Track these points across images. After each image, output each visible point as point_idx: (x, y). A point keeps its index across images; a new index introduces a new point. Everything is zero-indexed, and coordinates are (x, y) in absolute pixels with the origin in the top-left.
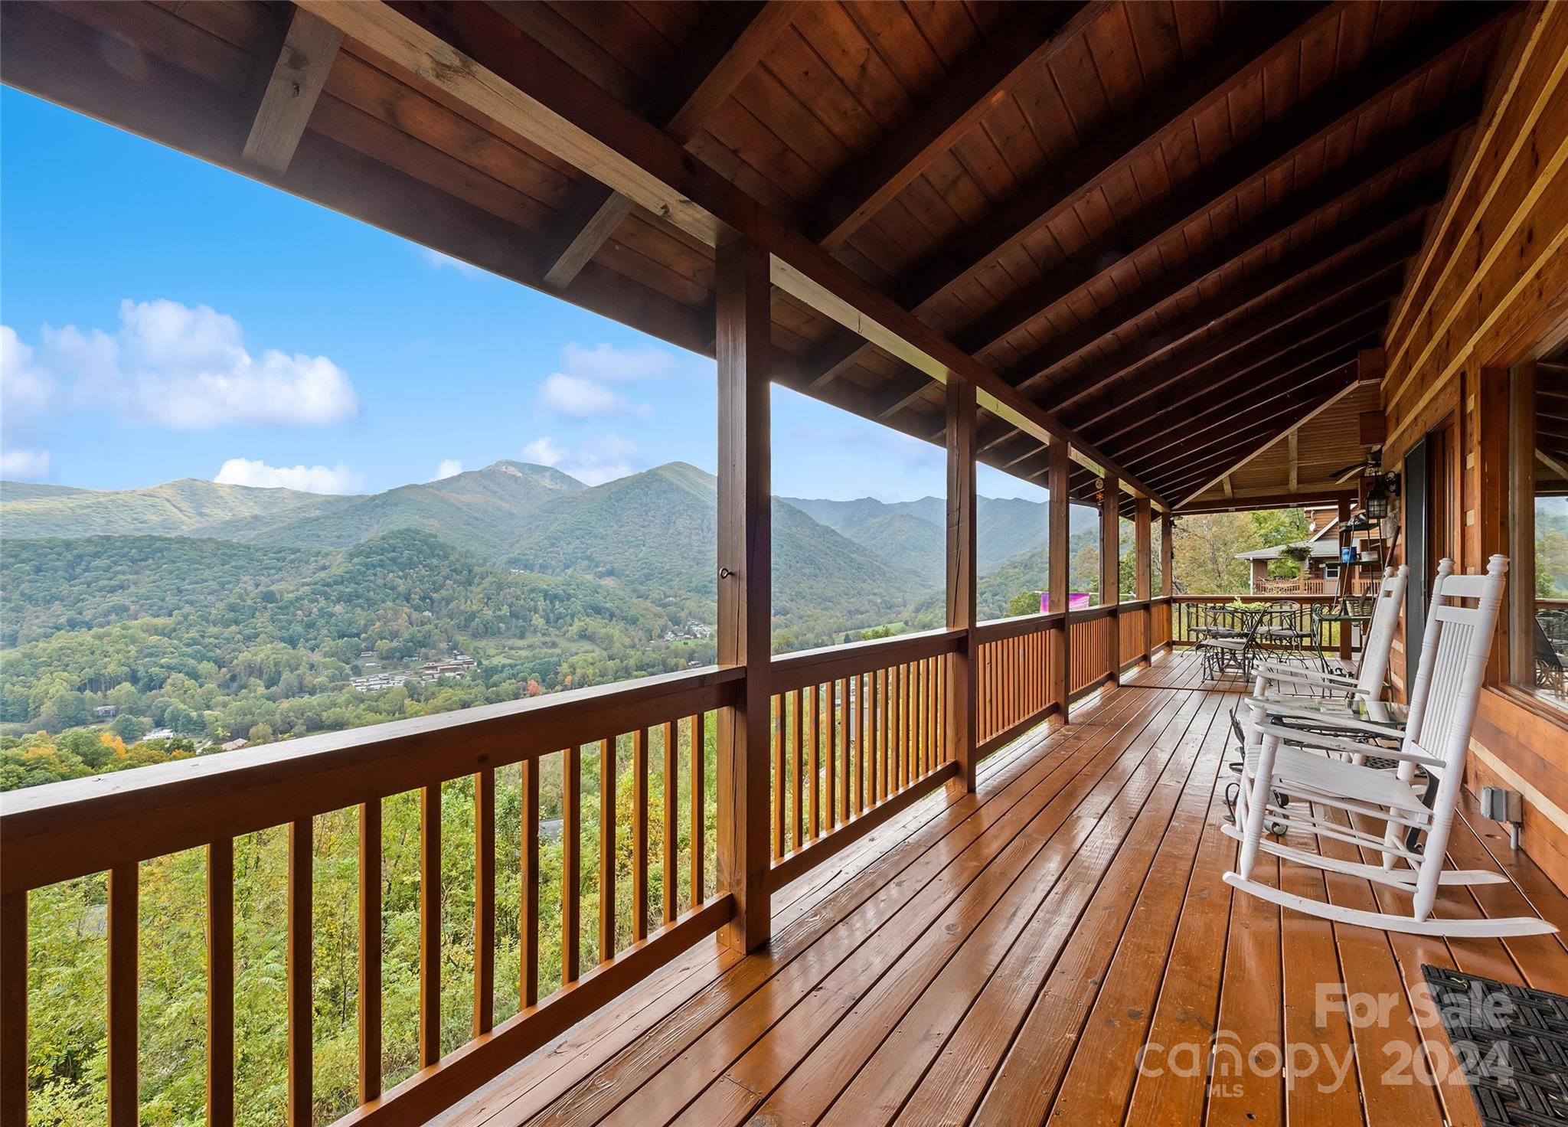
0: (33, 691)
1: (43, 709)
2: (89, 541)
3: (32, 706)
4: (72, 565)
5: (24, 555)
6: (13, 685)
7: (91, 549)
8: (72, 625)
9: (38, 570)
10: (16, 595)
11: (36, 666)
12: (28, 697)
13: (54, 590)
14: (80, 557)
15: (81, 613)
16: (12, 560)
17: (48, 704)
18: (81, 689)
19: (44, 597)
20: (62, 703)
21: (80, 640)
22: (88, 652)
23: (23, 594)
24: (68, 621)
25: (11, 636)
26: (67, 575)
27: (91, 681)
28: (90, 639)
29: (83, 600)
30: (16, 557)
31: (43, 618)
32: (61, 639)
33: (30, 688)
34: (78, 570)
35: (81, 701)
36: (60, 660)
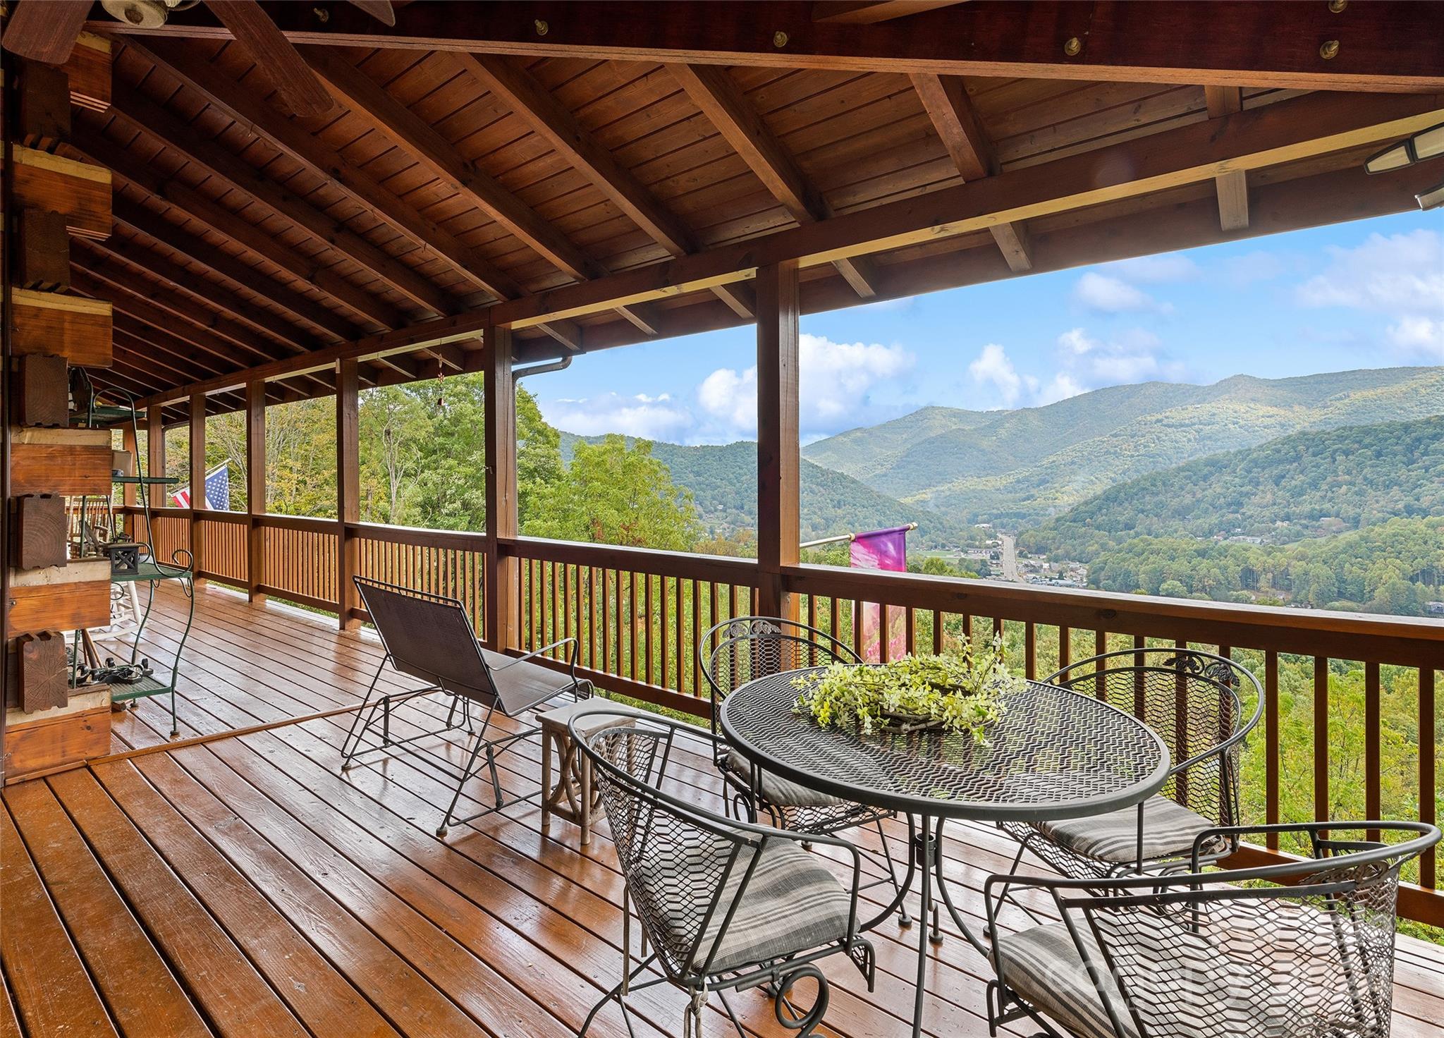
0: (1369, 574)
1: (1377, 593)
2: (1428, 422)
3: (1368, 589)
4: (1410, 449)
5: (1367, 441)
6: (1352, 565)
7: (1430, 431)
8: (1410, 511)
9: (1379, 455)
10: (1360, 480)
11: (1372, 550)
12: (1364, 579)
13: (1393, 475)
14: (1419, 440)
15: (1418, 500)
16: (1356, 446)
17: (1381, 589)
18: (1413, 579)
19: (1384, 481)
20: (1394, 590)
21: (1412, 527)
22: (1420, 541)
23: (1365, 479)
24: (1405, 507)
25: (1354, 518)
26: (1405, 459)
27: (1423, 572)
28: (1422, 527)
29: (1421, 486)
30: (1360, 442)
31: (1382, 503)
32: (1396, 525)
33: (1366, 570)
34: (1416, 454)
35: (1414, 592)
36: (1393, 546)
